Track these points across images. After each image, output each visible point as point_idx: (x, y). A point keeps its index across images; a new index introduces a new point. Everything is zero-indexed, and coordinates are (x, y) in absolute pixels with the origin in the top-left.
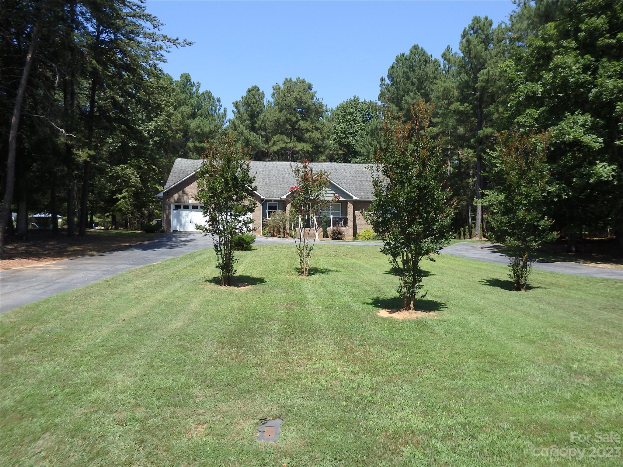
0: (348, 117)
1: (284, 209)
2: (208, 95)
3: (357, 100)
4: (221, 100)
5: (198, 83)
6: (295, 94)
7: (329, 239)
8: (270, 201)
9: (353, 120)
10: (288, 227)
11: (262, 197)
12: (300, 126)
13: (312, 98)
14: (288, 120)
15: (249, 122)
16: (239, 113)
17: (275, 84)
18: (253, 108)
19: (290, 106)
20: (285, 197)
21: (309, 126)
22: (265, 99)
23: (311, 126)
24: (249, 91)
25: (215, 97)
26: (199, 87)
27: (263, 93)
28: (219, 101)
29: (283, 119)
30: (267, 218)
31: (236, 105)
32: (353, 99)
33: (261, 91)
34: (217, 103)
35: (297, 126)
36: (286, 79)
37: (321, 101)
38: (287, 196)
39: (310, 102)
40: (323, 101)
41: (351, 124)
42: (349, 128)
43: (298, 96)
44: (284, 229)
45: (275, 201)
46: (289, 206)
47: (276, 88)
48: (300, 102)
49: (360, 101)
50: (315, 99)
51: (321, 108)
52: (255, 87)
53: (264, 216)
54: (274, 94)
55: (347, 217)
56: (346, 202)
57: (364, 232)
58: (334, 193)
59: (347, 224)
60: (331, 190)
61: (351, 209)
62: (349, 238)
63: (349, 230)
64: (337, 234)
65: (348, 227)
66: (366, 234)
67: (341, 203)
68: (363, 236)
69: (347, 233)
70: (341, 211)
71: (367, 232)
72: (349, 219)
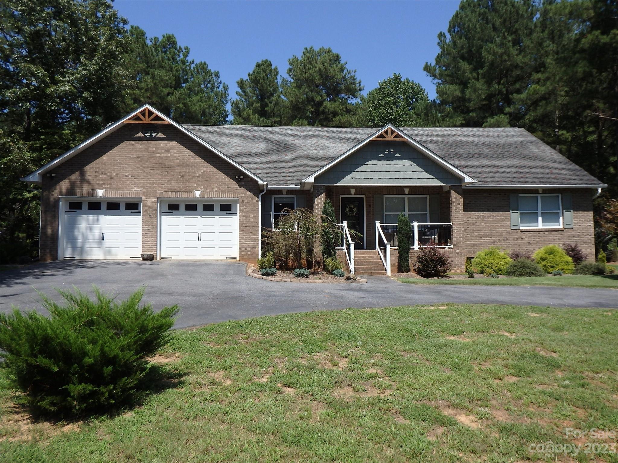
0: (388, 99)
1: (310, 207)
2: (203, 67)
3: (397, 78)
4: (220, 74)
5: (186, 48)
6: (319, 66)
7: (413, 276)
8: (278, 192)
9: (395, 103)
10: (318, 248)
11: (260, 182)
12: (326, 107)
13: (342, 70)
14: (310, 100)
15: (258, 105)
16: (245, 95)
17: (291, 57)
18: (262, 86)
19: (312, 81)
20: (311, 179)
21: (337, 107)
22: (278, 77)
23: (341, 107)
24: (258, 65)
25: (213, 71)
26: (188, 52)
27: (276, 69)
28: (217, 75)
29: (303, 97)
30: (273, 229)
31: (241, 84)
32: (392, 77)
33: (273, 67)
34: (215, 78)
35: (321, 109)
36: (306, 49)
37: (353, 74)
38: (315, 179)
39: (339, 76)
40: (356, 74)
41: (392, 108)
42: (390, 113)
43: (322, 68)
44: (310, 251)
45: (290, 192)
46: (320, 201)
47: (293, 62)
48: (325, 76)
49: (402, 80)
50: (345, 72)
51: (354, 83)
52: (266, 61)
53: (266, 223)
54: (290, 70)
55: (451, 224)
56: (439, 193)
57: (486, 257)
58: (421, 170)
59: (450, 239)
60: (413, 163)
61: (459, 206)
62: (456, 271)
63: (456, 253)
64: (433, 263)
65: (452, 246)
66: (492, 261)
67: (428, 196)
68: (486, 265)
69: (452, 259)
70: (428, 213)
71: (492, 257)
72: (454, 227)
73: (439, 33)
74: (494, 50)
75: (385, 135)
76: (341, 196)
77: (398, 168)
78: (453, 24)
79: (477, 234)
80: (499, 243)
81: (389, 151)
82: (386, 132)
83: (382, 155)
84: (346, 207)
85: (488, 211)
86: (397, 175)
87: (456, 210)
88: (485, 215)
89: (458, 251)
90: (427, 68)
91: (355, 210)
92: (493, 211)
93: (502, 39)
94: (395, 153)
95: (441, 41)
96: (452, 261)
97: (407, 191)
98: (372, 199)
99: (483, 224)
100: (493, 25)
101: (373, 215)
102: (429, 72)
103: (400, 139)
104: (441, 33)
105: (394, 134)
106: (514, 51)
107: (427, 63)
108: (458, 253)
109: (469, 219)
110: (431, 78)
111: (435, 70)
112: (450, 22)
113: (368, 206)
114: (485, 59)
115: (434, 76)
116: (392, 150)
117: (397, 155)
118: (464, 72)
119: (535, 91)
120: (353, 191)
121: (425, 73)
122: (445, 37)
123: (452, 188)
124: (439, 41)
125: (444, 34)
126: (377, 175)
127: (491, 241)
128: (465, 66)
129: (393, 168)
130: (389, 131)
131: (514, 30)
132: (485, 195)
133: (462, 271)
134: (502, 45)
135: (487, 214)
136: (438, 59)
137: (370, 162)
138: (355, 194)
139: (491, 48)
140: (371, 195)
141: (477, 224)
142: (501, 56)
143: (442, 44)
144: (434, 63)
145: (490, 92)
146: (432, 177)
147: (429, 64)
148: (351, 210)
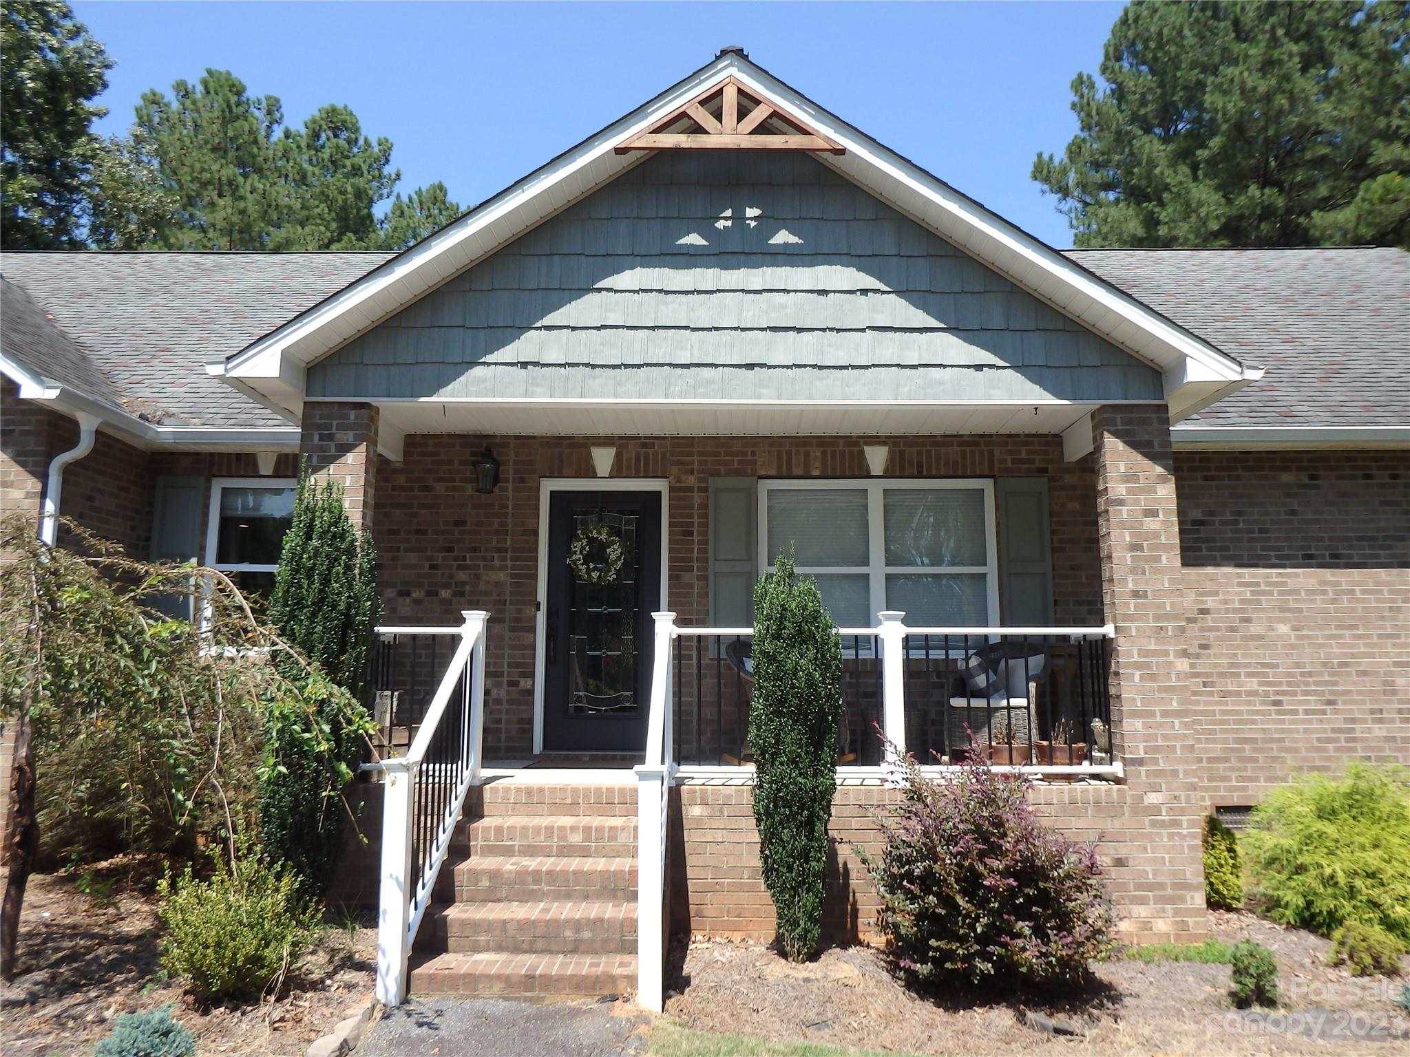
8: (238, 460)
11: (28, 389)
20: (265, 364)
45: (294, 461)
55: (1108, 630)
56: (1042, 471)
57: (1330, 829)
58: (920, 318)
59: (1107, 720)
60: (870, 282)
61: (1152, 525)
62: (1146, 926)
63: (1140, 809)
64: (982, 903)
65: (1117, 768)
66: (1373, 859)
67: (987, 485)
68: (1331, 881)
69: (1123, 851)
70: (991, 570)
71: (1365, 832)
72: (1128, 653)
73: (1075, 76)
74: (1243, 83)
75: (702, 117)
76: (549, 486)
77: (787, 309)
78: (1116, 49)
79: (1253, 684)
80: (1379, 731)
81: (739, 218)
82: (712, 101)
83: (695, 239)
84: (573, 536)
85: (1309, 560)
86: (783, 349)
87: (1135, 547)
88: (1292, 584)
89: (1153, 798)
90: (1043, 172)
91: (614, 552)
92: (1336, 561)
93: (1268, 47)
94: (769, 223)
95: (1082, 96)
96: (1119, 863)
97: (877, 458)
98: (697, 498)
99: (1283, 628)
100: (1236, 23)
101: (704, 578)
102: (1047, 180)
103: (794, 141)
104: (1080, 76)
105: (758, 115)
106: (1307, 85)
107: (1040, 156)
108: (1155, 810)
109: (1210, 603)
110: (1055, 197)
111: (1064, 171)
112: (1107, 47)
113: (682, 532)
114: (1216, 110)
115: (1064, 192)
116: (751, 212)
117: (783, 237)
118: (1152, 164)
119: (1387, 190)
120: (603, 459)
121: (1038, 185)
122: (1092, 86)
123: (1103, 420)
124: (1076, 99)
125: (1089, 77)
126: (662, 347)
127: (1334, 720)
128: (1152, 147)
129: (756, 311)
130: (730, 99)
131: (1303, 27)
132: (1286, 478)
133: (1183, 926)
134: (1268, 65)
135: (1304, 579)
136: (1075, 150)
137: (628, 278)
138: (617, 473)
139: (1232, 80)
140: (691, 480)
141: (1254, 629)
142: (1268, 98)
143: (1083, 107)
144: (1060, 156)
145: (1234, 212)
146: (985, 357)
147: (1046, 157)
148: (597, 553)
